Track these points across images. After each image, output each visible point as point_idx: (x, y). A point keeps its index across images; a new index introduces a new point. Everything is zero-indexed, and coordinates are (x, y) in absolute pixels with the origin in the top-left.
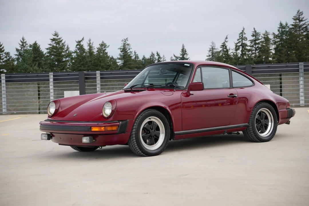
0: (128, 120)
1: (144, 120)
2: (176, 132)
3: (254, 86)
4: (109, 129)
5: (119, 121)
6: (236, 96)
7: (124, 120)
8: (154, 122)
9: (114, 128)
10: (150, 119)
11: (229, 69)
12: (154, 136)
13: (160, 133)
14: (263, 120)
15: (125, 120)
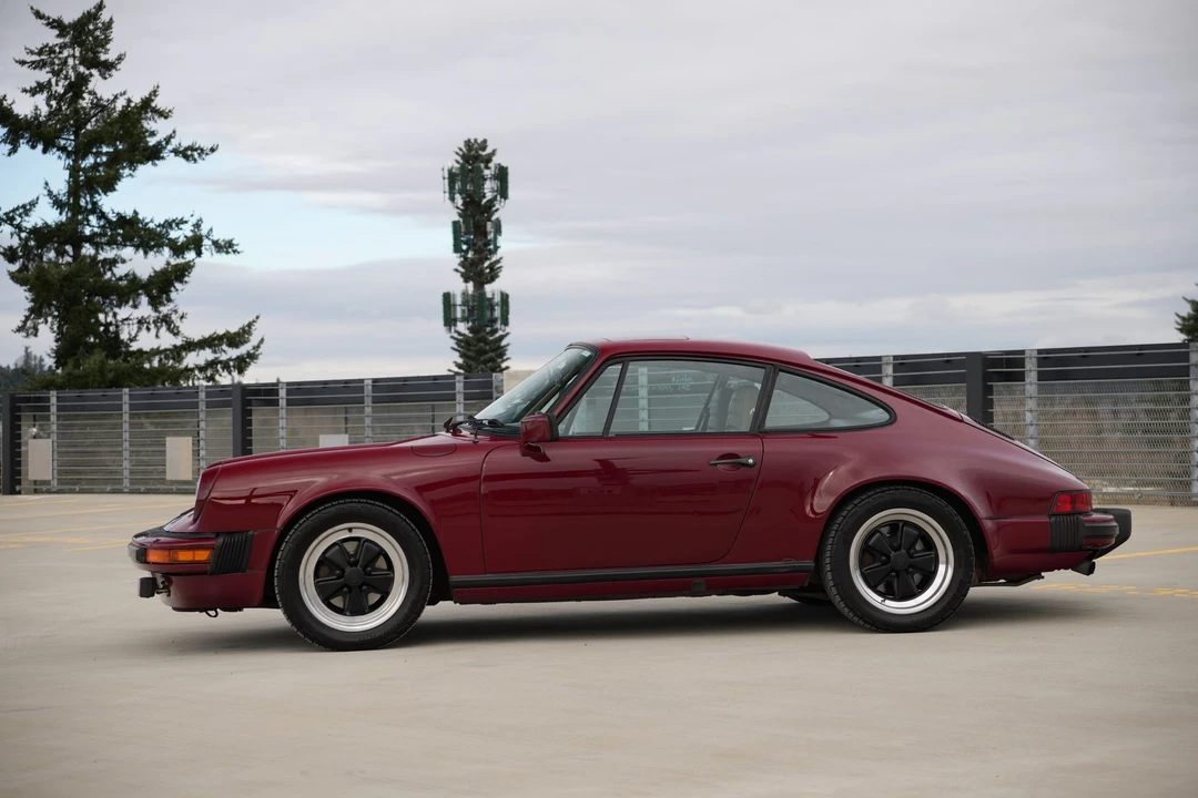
0: (251, 533)
1: (320, 534)
2: (454, 578)
3: (891, 424)
4: (184, 556)
5: (218, 535)
6: (751, 461)
7: (236, 532)
8: (367, 540)
9: (202, 555)
10: (350, 530)
11: (768, 367)
12: (360, 587)
13: (391, 580)
14: (903, 551)
15: (242, 532)
